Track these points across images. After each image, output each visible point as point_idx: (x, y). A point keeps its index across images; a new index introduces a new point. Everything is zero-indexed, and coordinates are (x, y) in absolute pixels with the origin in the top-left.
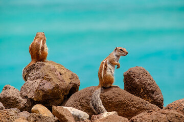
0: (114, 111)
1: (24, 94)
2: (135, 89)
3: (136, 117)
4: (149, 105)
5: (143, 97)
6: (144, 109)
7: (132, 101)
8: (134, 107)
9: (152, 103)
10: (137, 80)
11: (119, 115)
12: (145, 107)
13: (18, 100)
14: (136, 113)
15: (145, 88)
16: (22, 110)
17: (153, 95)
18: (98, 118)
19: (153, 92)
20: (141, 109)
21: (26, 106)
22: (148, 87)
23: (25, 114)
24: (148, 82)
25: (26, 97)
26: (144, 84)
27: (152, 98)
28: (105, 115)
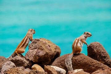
0: (81, 68)
1: (27, 58)
2: (94, 55)
3: (95, 72)
4: (103, 65)
5: (99, 61)
6: (100, 68)
7: (92, 63)
8: (93, 66)
9: (104, 64)
10: (95, 50)
11: (85, 71)
12: (100, 66)
13: (23, 62)
14: (94, 70)
15: (100, 55)
16: (26, 67)
17: (105, 59)
18: (72, 73)
19: (105, 57)
20: (97, 68)
21: (28, 65)
22: (102, 54)
23: (28, 70)
24: (102, 51)
25: (28, 60)
26: (100, 52)
27: (105, 61)
28: (76, 71)
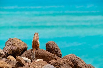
0: (41, 59)
1: (4, 51)
2: (50, 50)
3: (50, 61)
4: (56, 56)
6: (54, 58)
7: (49, 55)
8: (50, 57)
9: (57, 56)
10: (51, 47)
11: (44, 60)
12: (54, 57)
13: (2, 54)
14: (50, 60)
15: (54, 50)
16: (3, 58)
17: (58, 53)
18: (35, 61)
19: (58, 51)
20: (52, 58)
21: (5, 56)
22: (56, 49)
23: (4, 59)
24: (56, 47)
25: (5, 52)
26: (54, 48)
27: (57, 54)
28: (38, 60)
